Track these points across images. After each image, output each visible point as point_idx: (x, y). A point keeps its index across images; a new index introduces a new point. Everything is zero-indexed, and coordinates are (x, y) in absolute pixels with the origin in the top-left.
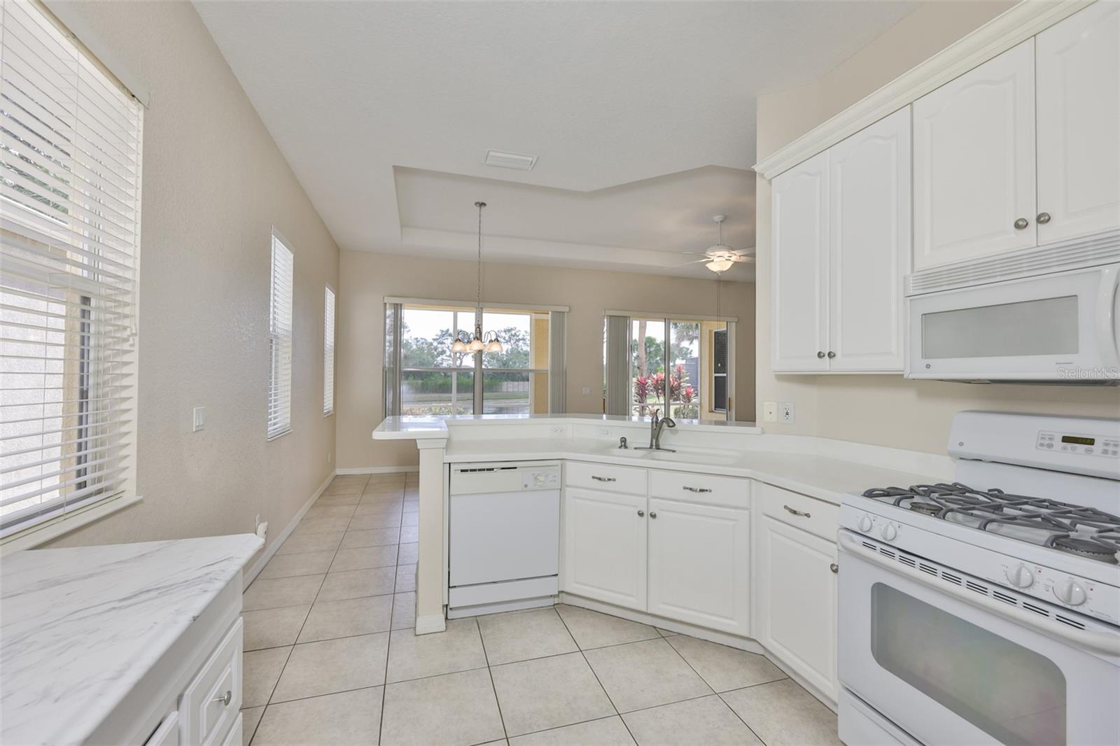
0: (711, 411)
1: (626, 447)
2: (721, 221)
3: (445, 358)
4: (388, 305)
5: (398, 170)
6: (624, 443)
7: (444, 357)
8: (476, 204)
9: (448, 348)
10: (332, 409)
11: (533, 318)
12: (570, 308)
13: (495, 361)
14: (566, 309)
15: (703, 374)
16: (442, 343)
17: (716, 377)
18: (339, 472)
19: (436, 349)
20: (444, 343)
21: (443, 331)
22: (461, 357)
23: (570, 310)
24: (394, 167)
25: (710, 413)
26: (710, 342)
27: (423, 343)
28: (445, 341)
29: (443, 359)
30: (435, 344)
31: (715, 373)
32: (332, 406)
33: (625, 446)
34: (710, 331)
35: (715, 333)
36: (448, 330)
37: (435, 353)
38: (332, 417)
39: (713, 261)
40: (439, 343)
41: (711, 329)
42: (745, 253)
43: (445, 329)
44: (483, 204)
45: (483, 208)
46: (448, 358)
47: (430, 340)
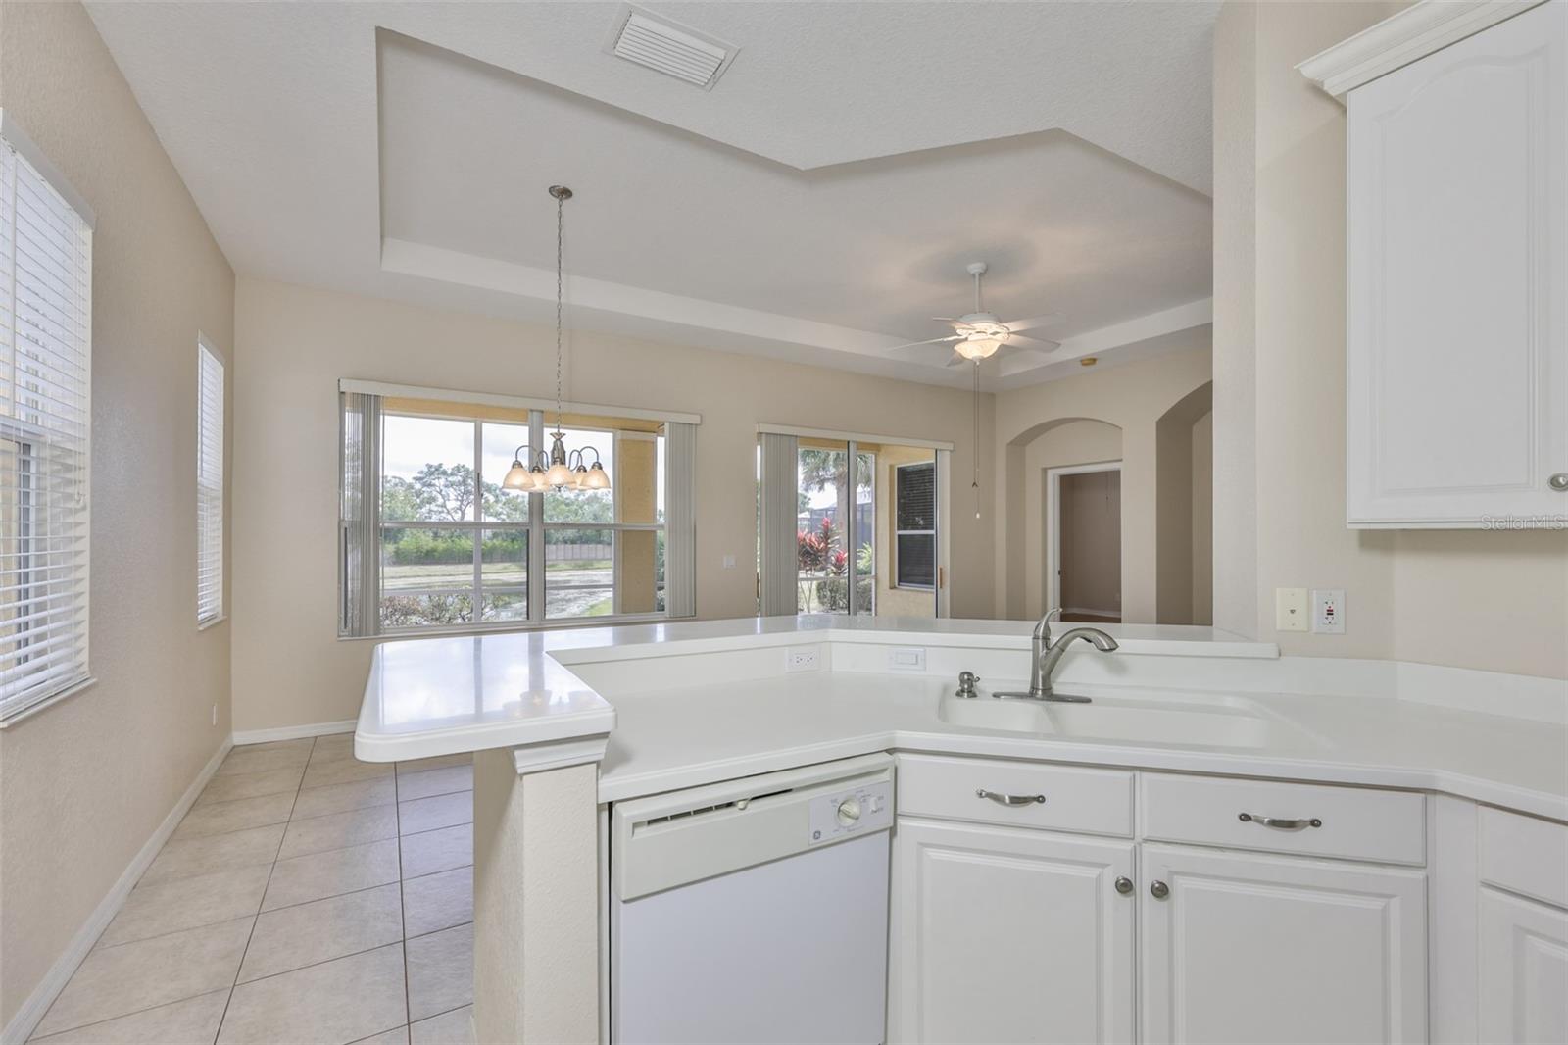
0: (892, 588)
1: (972, 695)
2: (981, 274)
3: (436, 509)
4: (348, 398)
5: (385, 38)
6: (968, 686)
7: (433, 507)
8: (551, 190)
9: (440, 492)
10: (220, 609)
11: (619, 437)
12: (701, 417)
13: (519, 512)
14: (695, 420)
15: (879, 533)
16: (430, 485)
17: (899, 536)
18: (239, 738)
19: (419, 494)
20: (434, 485)
21: (431, 466)
22: (463, 507)
23: (701, 421)
24: (379, 30)
25: (892, 591)
26: (891, 486)
27: (396, 485)
28: (436, 482)
29: (430, 511)
30: (418, 486)
31: (899, 529)
32: (220, 602)
33: (970, 692)
34: (891, 466)
35: (898, 469)
36: (440, 465)
37: (418, 500)
38: (221, 628)
39: (966, 339)
40: (424, 485)
41: (893, 462)
42: (1018, 329)
43: (435, 463)
44: (565, 193)
45: (565, 202)
46: (440, 509)
47: (409, 480)
